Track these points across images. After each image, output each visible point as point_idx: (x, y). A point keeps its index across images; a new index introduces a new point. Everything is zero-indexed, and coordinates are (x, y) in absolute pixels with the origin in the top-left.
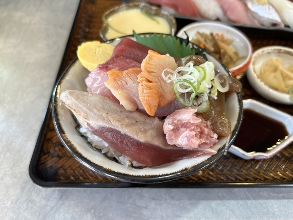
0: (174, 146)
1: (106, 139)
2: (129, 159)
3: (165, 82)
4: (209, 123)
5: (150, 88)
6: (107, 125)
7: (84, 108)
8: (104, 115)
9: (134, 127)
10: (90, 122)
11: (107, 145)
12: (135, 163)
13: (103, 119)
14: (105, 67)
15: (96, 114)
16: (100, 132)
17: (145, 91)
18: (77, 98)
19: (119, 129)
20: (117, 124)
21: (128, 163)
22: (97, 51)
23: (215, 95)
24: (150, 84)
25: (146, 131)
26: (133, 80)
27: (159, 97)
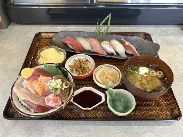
0: (48, 105)
2: (34, 110)
3: (46, 85)
4: (60, 98)
5: (40, 87)
6: (26, 99)
7: (20, 93)
8: (25, 96)
9: (35, 100)
10: (21, 98)
11: (26, 105)
12: (35, 111)
14: (28, 79)
15: (23, 95)
17: (39, 88)
18: (18, 90)
19: (30, 100)
20: (29, 99)
21: (33, 111)
22: (28, 72)
23: (63, 89)
24: (40, 86)
25: (39, 101)
26: (36, 84)
27: (43, 90)
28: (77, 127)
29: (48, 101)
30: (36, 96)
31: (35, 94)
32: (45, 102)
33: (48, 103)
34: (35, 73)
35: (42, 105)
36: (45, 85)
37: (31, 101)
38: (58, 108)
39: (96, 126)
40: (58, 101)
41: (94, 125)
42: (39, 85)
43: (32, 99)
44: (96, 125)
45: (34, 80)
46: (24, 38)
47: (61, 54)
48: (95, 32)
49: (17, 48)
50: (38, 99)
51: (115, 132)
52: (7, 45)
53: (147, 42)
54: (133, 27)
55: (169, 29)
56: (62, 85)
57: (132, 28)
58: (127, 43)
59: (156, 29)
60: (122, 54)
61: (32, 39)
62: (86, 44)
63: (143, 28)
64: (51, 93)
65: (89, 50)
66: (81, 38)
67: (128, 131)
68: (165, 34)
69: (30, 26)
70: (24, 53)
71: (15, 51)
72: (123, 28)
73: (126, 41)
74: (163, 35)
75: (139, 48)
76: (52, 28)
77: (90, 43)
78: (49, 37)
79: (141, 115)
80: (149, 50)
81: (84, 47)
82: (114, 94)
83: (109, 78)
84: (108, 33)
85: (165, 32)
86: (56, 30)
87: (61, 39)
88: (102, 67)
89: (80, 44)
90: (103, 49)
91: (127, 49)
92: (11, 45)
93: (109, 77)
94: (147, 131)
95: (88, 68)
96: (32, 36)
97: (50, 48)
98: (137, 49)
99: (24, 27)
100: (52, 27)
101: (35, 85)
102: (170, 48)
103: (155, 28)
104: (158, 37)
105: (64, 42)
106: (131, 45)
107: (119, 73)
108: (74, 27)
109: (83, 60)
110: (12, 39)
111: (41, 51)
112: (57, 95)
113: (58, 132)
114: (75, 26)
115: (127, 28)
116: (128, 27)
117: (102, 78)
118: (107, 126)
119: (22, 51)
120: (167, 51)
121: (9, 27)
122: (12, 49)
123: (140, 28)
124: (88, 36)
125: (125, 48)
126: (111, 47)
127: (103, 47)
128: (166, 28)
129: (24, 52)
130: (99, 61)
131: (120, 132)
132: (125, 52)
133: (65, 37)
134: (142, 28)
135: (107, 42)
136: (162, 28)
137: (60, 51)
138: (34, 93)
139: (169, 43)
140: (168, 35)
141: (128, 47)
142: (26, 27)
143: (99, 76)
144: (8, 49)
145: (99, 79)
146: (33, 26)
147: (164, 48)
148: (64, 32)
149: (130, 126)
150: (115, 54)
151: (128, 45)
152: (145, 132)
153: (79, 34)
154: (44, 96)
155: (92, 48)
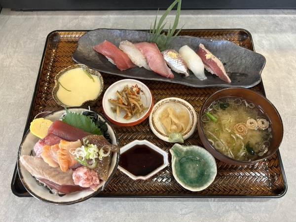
4: (96, 174)
6: (42, 177)
8: (41, 171)
12: (60, 193)
13: (40, 174)
14: (43, 142)
17: (61, 160)
18: (28, 161)
19: (49, 179)
20: (47, 177)
21: (56, 193)
22: (41, 126)
23: (101, 158)
25: (64, 178)
26: (56, 153)
27: (69, 162)
29: (78, 178)
30: (58, 171)
31: (56, 168)
32: (73, 180)
33: (79, 181)
34: (52, 131)
35: (69, 184)
36: (70, 155)
37: (51, 180)
40: (94, 178)
41: (151, 201)
42: (60, 156)
43: (53, 177)
45: (52, 144)
46: (29, 41)
47: (94, 81)
49: (18, 61)
50: (61, 175)
51: (184, 211)
53: (243, 52)
54: (222, 14)
55: (285, 18)
56: (98, 153)
57: (218, 16)
58: (209, 55)
59: (263, 18)
60: (199, 75)
61: (44, 43)
62: (136, 56)
63: (240, 16)
65: (143, 67)
66: (128, 43)
67: (202, 210)
68: (277, 29)
69: (37, 15)
70: (31, 73)
71: (16, 68)
72: (203, 16)
74: (274, 32)
75: (229, 61)
76: (76, 19)
77: (144, 54)
78: (73, 38)
79: (224, 185)
80: (246, 67)
83: (175, 124)
84: (177, 31)
85: (278, 25)
86: (84, 22)
87: (92, 44)
88: (165, 102)
89: (126, 55)
91: (208, 66)
92: (9, 56)
94: (232, 210)
95: (141, 106)
96: (43, 38)
97: (75, 68)
99: (26, 17)
100: (77, 16)
101: (54, 155)
102: (283, 59)
103: (261, 16)
104: (264, 35)
105: (99, 51)
107: (193, 114)
108: (116, 16)
109: (132, 89)
110: (8, 44)
111: (60, 75)
112: (90, 169)
113: (98, 212)
114: (116, 14)
115: (211, 16)
116: (212, 14)
117: (164, 122)
118: (170, 203)
119: (27, 67)
120: (278, 65)
122: (11, 64)
123: (233, 16)
124: (141, 37)
125: (204, 63)
126: (180, 63)
127: (167, 61)
128: (280, 16)
129: (32, 70)
130: (159, 88)
131: (191, 212)
133: (100, 40)
134: (237, 16)
135: (174, 54)
136: (273, 16)
137: (92, 74)
139: (282, 49)
140: (282, 31)
141: (210, 63)
142: (29, 16)
144: (4, 63)
145: (159, 122)
146: (43, 15)
147: (273, 60)
148: (98, 31)
149: (206, 203)
150: (187, 74)
151: (210, 59)
152: (228, 211)
153: (125, 34)
154: (71, 170)
155: (148, 64)
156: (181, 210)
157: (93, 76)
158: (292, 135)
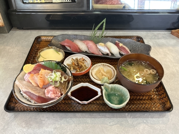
0: (48, 97)
1: (27, 95)
4: (59, 90)
5: (41, 80)
6: (27, 91)
7: (22, 85)
8: (27, 88)
10: (23, 90)
12: (36, 102)
13: (26, 89)
14: (30, 73)
15: (24, 87)
16: (25, 93)
20: (30, 90)
23: (62, 82)
24: (41, 78)
26: (37, 77)
28: (74, 119)
29: (48, 92)
30: (36, 89)
31: (36, 87)
32: (45, 94)
33: (48, 94)
34: (36, 68)
35: (42, 96)
38: (57, 99)
39: (93, 119)
40: (58, 92)
43: (33, 91)
44: (93, 117)
45: (35, 73)
46: (24, 41)
47: (59, 54)
48: (91, 35)
49: (17, 50)
50: (38, 91)
52: (8, 48)
53: (139, 44)
54: (127, 31)
55: (159, 33)
56: (61, 78)
57: (125, 32)
58: (121, 45)
59: (148, 33)
61: (32, 43)
62: (83, 46)
63: (136, 32)
64: (51, 85)
65: (86, 51)
66: (78, 40)
67: (123, 123)
68: (156, 38)
69: (31, 31)
70: (24, 55)
71: (16, 53)
72: (117, 32)
73: (120, 43)
74: (155, 39)
75: (132, 49)
76: (51, 33)
77: (87, 45)
78: (49, 40)
79: (135, 108)
81: (81, 48)
82: (109, 89)
84: (103, 36)
85: (156, 36)
87: (59, 41)
88: (98, 65)
90: (98, 50)
91: (121, 50)
92: (13, 48)
93: (105, 74)
94: (142, 123)
95: (85, 66)
96: (32, 40)
97: (50, 48)
98: (130, 51)
99: (24, 32)
100: (51, 32)
101: (36, 78)
102: (161, 50)
103: (147, 32)
104: (150, 40)
106: (125, 47)
107: (114, 70)
109: (80, 59)
110: (13, 43)
111: (41, 51)
112: (56, 87)
114: (72, 31)
115: (121, 32)
116: (121, 31)
117: (98, 75)
119: (22, 52)
120: (159, 52)
121: (11, 32)
122: (14, 51)
124: (85, 38)
125: (119, 49)
126: (106, 48)
128: (157, 32)
130: (95, 61)
131: (116, 124)
132: (119, 53)
133: (63, 40)
134: (134, 32)
136: (153, 33)
137: (59, 51)
138: (35, 85)
139: (160, 46)
140: (159, 38)
141: (122, 48)
142: (26, 32)
143: (96, 74)
144: (10, 51)
145: (95, 76)
146: (33, 31)
147: (155, 50)
148: (63, 35)
149: (125, 119)
150: (110, 54)
151: (122, 46)
152: (139, 123)
153: (76, 37)
154: (44, 89)
156: (110, 123)
157: (59, 52)
158: (172, 84)
